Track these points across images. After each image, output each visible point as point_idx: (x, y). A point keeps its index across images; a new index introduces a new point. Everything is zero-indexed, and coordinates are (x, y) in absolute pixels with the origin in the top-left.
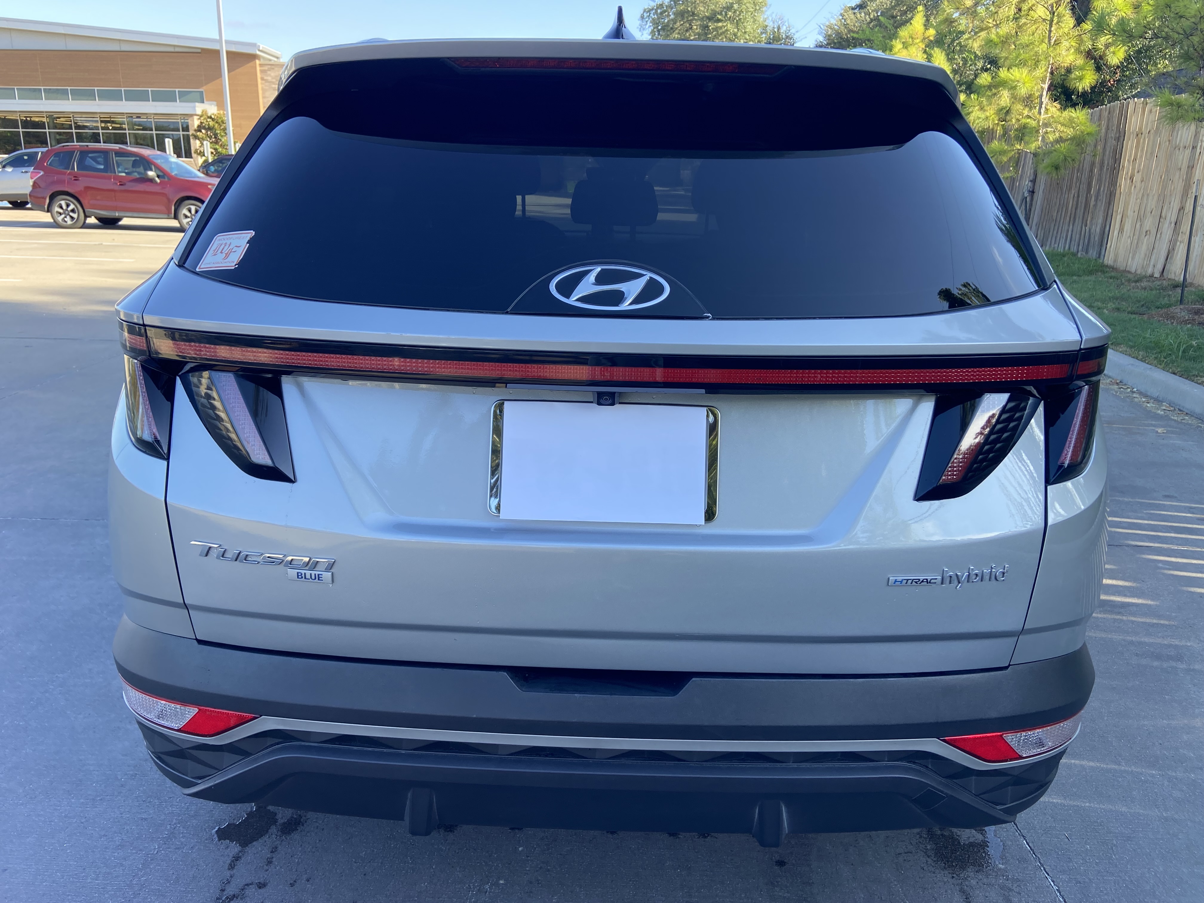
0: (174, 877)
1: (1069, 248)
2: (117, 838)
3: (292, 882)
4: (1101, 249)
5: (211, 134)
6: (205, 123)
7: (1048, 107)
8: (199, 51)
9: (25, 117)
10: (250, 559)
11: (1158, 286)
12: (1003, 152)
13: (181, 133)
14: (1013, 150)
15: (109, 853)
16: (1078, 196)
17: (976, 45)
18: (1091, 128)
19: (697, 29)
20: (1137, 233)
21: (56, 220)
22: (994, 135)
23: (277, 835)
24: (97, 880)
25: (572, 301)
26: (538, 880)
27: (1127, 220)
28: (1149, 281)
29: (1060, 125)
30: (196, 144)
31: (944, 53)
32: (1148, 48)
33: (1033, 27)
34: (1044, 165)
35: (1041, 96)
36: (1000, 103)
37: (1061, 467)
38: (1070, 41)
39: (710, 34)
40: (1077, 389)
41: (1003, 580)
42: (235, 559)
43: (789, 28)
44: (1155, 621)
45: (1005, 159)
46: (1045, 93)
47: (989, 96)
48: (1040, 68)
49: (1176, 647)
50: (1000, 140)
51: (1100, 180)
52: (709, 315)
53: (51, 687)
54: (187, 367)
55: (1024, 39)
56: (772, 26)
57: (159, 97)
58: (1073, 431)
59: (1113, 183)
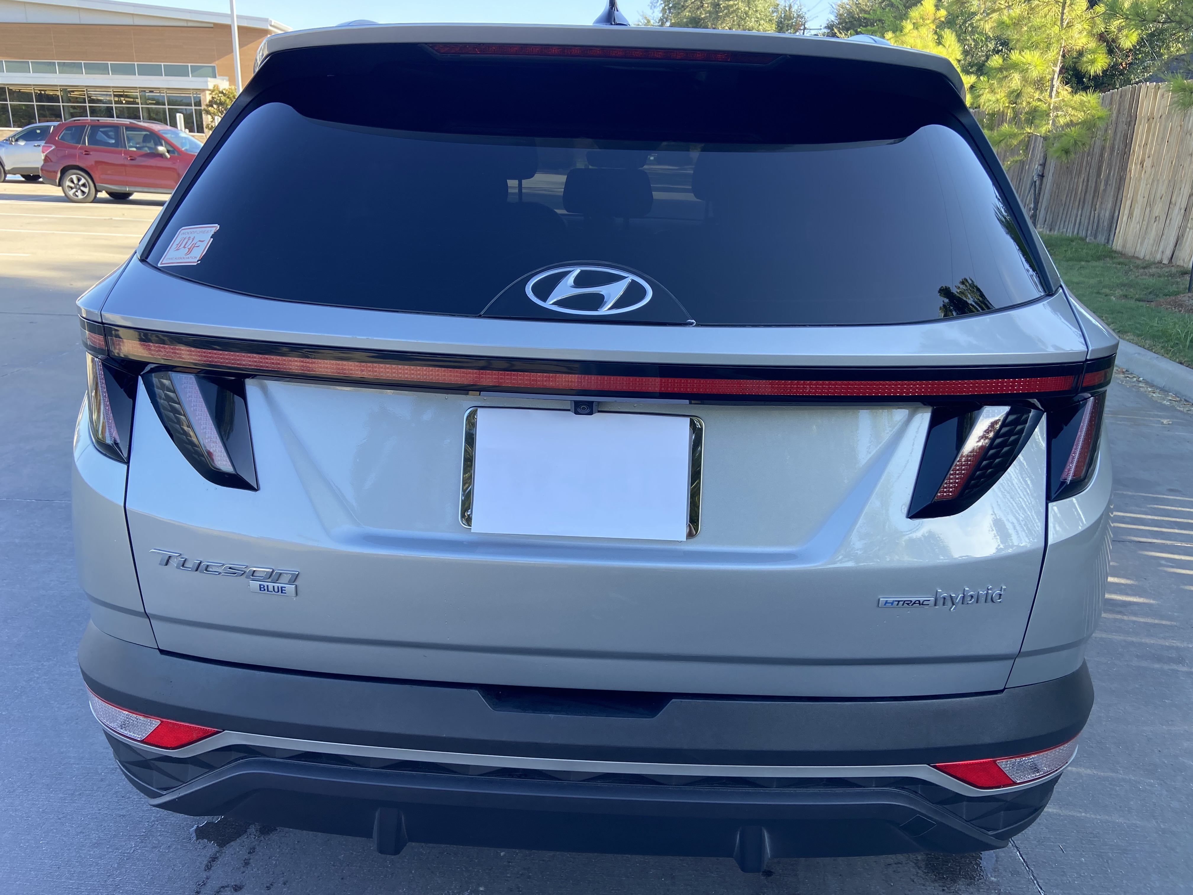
0: (149, 878)
1: (1078, 233)
2: (94, 835)
3: (268, 885)
4: (1109, 235)
5: (223, 109)
6: (217, 99)
7: (1059, 91)
8: (212, 25)
9: (39, 90)
10: (211, 570)
11: (1167, 272)
12: (1013, 136)
13: (193, 108)
14: (1024, 133)
15: (85, 852)
16: (1088, 181)
17: (988, 27)
18: (1102, 112)
19: (708, 7)
20: (1146, 219)
21: (67, 194)
22: (1005, 118)
23: (255, 835)
24: (71, 879)
25: (549, 304)
26: (518, 888)
27: (1137, 205)
28: (1157, 268)
29: (1071, 109)
30: (208, 118)
31: (954, 34)
32: (1162, 32)
33: (1046, 9)
34: (1054, 149)
35: (1052, 79)
36: (1011, 86)
37: (1063, 483)
38: (1082, 23)
39: (721, 12)
40: (1082, 401)
41: (1000, 602)
42: (195, 569)
43: (801, 6)
44: (1156, 621)
45: (1015, 142)
46: (1056, 76)
47: (1000, 78)
48: (1051, 51)
49: (1177, 649)
50: (1010, 122)
51: (1110, 165)
52: (693, 321)
53: (37, 675)
54: (148, 368)
55: (1037, 21)
56: (784, 5)
57: (172, 72)
58: (1077, 445)
59: (1124, 168)
